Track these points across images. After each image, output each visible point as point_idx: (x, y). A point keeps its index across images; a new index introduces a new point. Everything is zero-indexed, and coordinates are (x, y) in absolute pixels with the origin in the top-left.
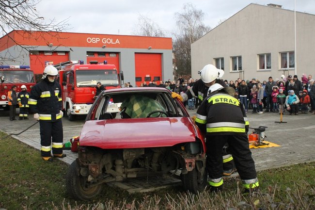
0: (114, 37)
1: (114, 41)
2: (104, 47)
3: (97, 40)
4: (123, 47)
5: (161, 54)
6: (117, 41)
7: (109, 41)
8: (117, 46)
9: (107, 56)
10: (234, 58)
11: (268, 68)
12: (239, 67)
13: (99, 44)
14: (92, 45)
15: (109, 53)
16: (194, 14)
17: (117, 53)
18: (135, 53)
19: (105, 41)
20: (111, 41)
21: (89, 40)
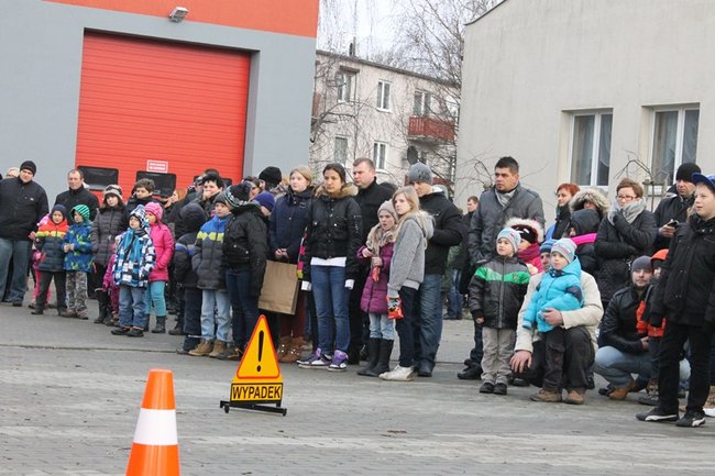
5: (249, 55)
18: (89, 33)
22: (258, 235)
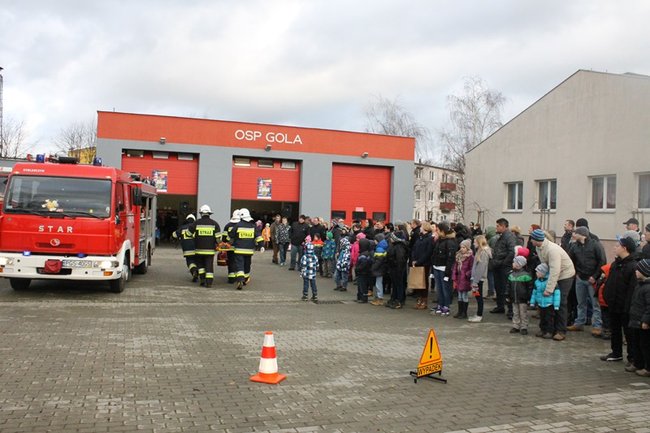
0: (291, 131)
1: (291, 138)
2: (269, 149)
3: (255, 135)
4: (310, 151)
5: (390, 169)
6: (298, 139)
7: (280, 138)
8: (296, 148)
9: (276, 167)
10: (542, 184)
11: (609, 206)
12: (552, 203)
13: (260, 143)
14: (244, 144)
15: (280, 161)
16: (484, 98)
17: (298, 163)
18: (334, 164)
19: (272, 138)
20: (285, 138)
21: (240, 135)
22: (401, 252)
